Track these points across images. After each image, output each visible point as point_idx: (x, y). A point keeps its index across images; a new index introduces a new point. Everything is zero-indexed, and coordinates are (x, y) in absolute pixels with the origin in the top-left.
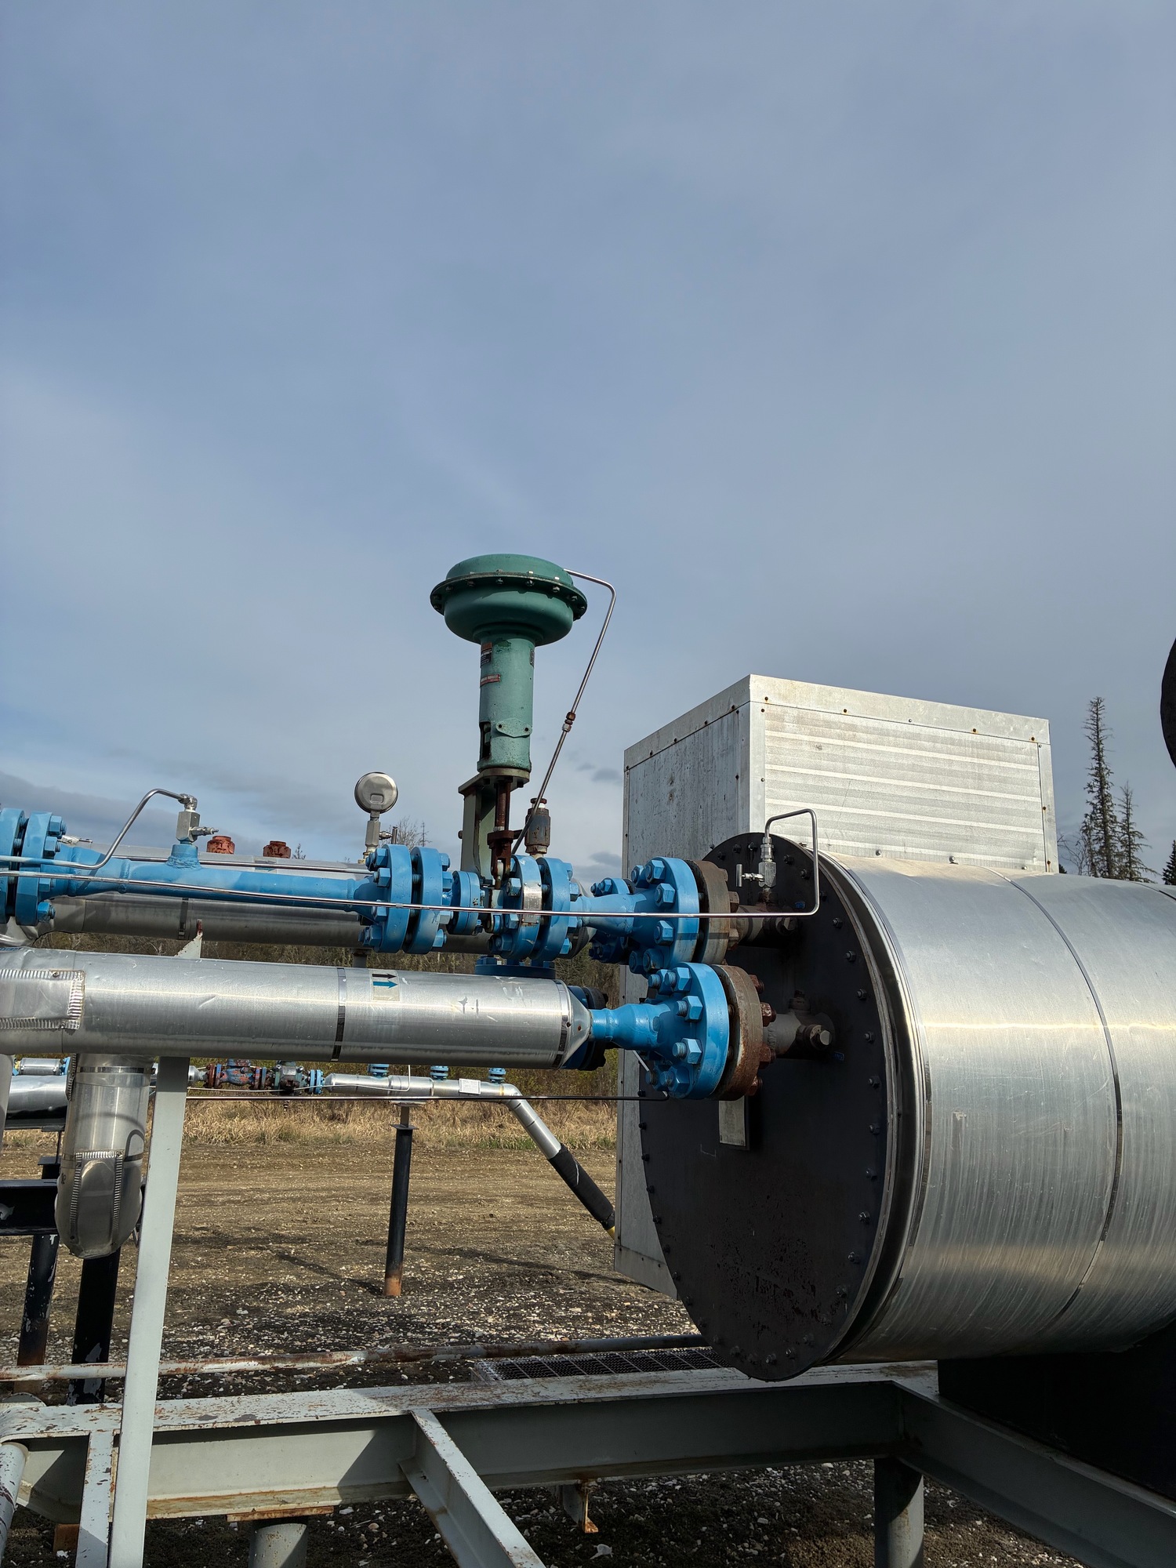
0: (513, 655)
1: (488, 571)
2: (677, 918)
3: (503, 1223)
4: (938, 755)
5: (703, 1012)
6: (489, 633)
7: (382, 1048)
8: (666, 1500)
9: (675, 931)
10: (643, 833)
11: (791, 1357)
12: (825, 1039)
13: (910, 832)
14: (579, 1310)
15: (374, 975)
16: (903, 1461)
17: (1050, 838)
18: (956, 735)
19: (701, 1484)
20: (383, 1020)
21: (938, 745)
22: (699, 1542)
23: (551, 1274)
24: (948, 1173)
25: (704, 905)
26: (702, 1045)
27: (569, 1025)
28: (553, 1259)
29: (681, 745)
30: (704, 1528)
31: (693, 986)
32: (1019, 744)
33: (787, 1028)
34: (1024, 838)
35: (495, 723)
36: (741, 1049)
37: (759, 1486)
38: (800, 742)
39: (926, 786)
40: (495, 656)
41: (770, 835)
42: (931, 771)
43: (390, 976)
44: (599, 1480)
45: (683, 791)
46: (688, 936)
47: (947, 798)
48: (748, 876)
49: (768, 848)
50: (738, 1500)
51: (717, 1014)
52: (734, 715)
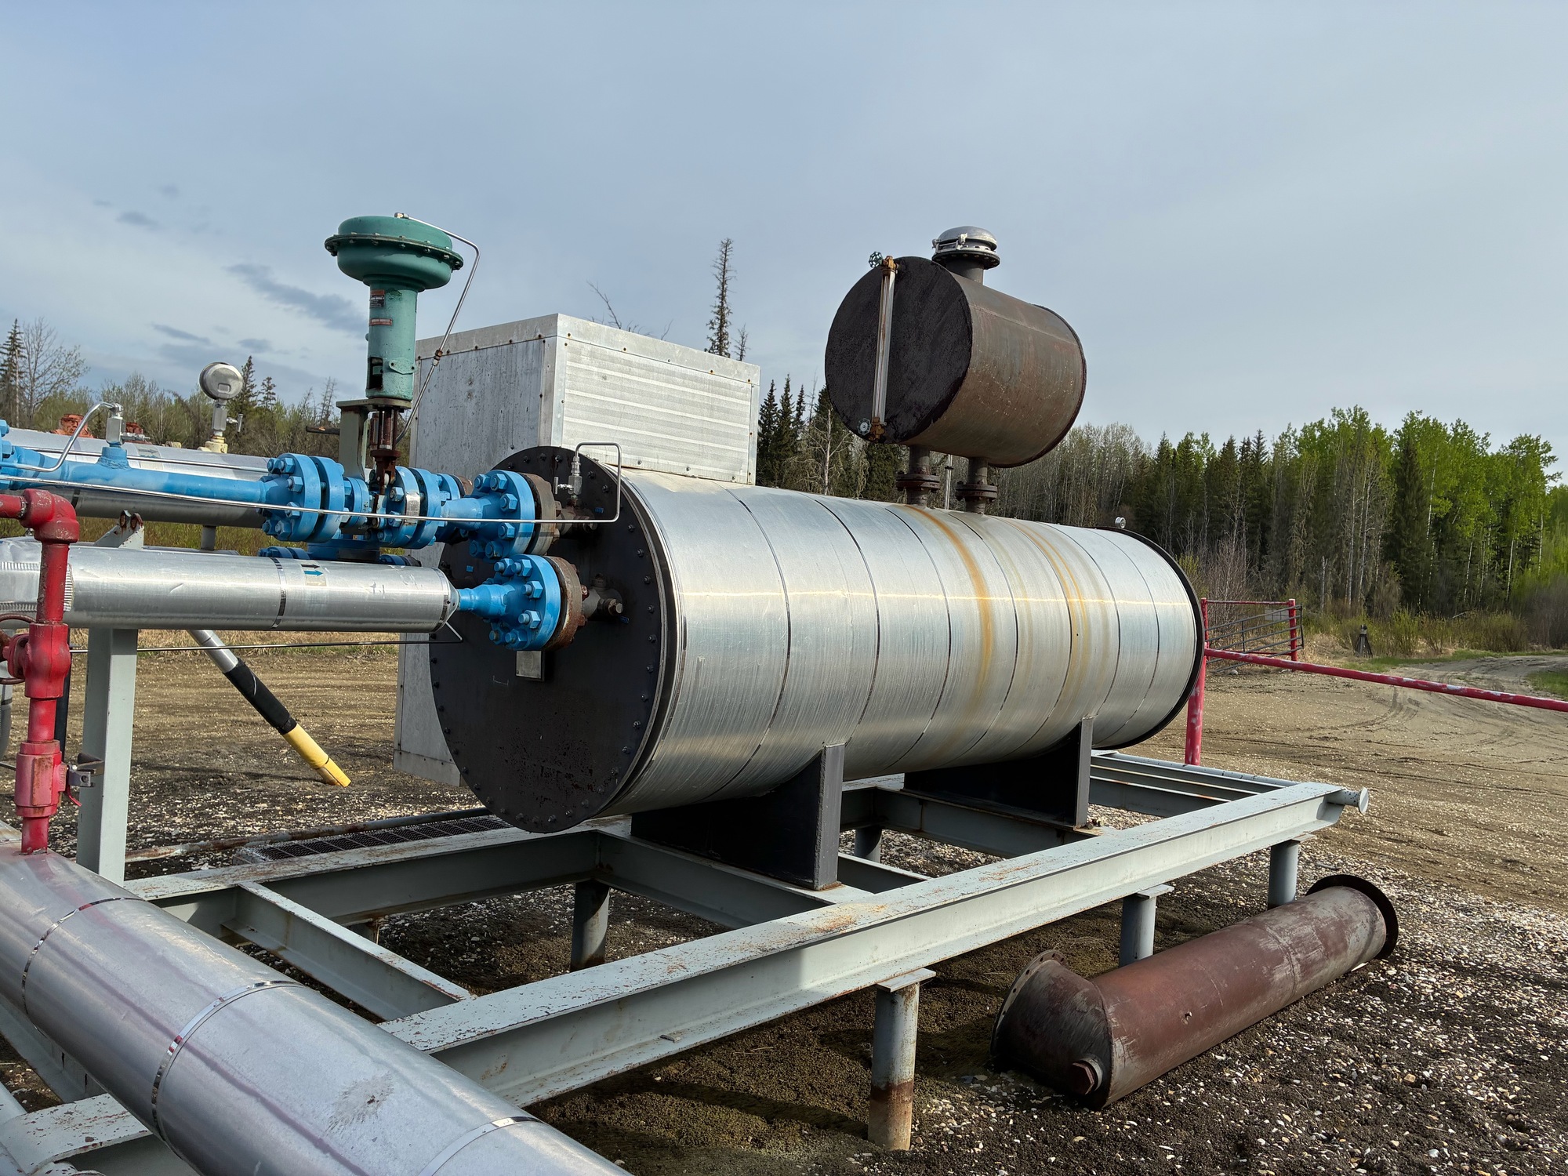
0: (404, 304)
2: (519, 523)
4: (686, 389)
5: (543, 593)
6: (382, 282)
7: (312, 621)
9: (516, 530)
12: (619, 609)
13: (662, 448)
14: (265, 805)
15: (303, 566)
17: (753, 456)
18: (699, 374)
20: (315, 600)
21: (686, 382)
23: (221, 777)
24: (690, 695)
25: (538, 515)
26: (541, 616)
27: (449, 602)
29: (484, 354)
30: (432, 950)
31: (535, 574)
32: (740, 384)
33: (594, 601)
34: (735, 455)
35: (388, 359)
36: (567, 617)
37: (470, 916)
38: (590, 372)
39: (676, 413)
40: (387, 302)
41: (580, 455)
42: (680, 401)
43: (316, 567)
44: (387, 917)
45: (482, 393)
46: (525, 535)
47: (689, 423)
48: (562, 486)
49: (577, 464)
51: (553, 593)
52: (540, 343)
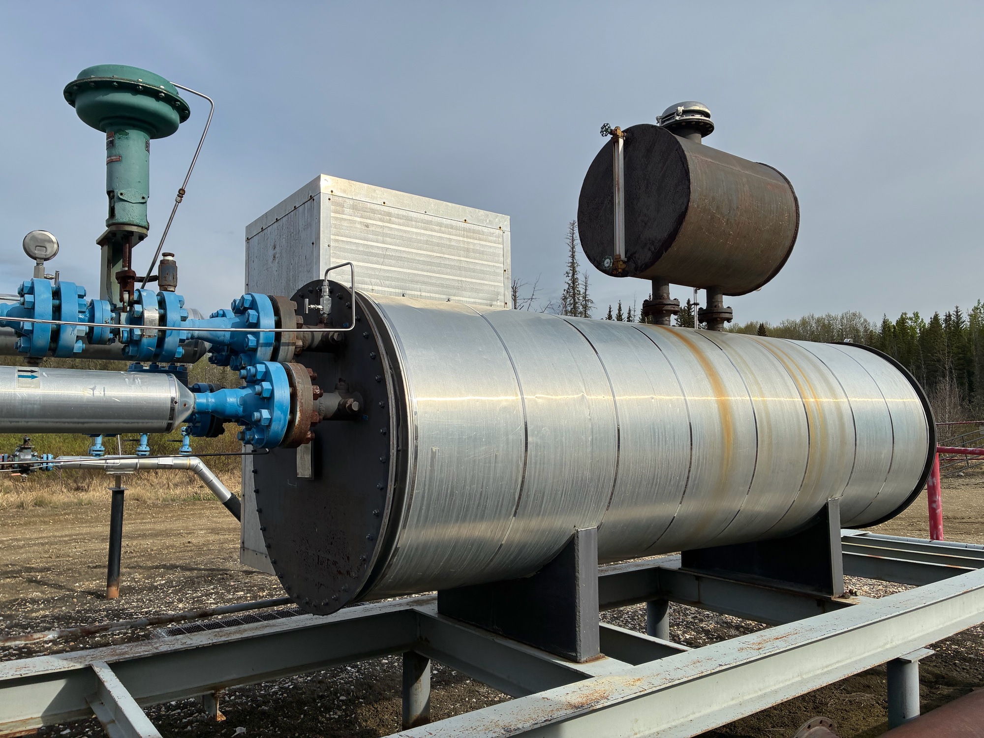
0: (131, 142)
1: (106, 76)
2: (258, 333)
3: (197, 546)
4: (443, 235)
5: (272, 392)
6: (111, 124)
7: (28, 422)
8: (283, 695)
9: (258, 341)
10: (257, 283)
11: (336, 600)
12: (355, 407)
13: (424, 283)
14: (242, 593)
15: (19, 371)
16: (417, 652)
17: (508, 289)
18: (454, 223)
19: (307, 682)
20: (25, 402)
21: (443, 229)
22: (302, 716)
23: (227, 574)
25: (278, 324)
26: (271, 413)
27: (176, 403)
28: (229, 565)
29: (280, 223)
30: (306, 708)
31: (267, 376)
32: (492, 231)
33: (332, 401)
34: (493, 289)
35: (118, 192)
36: (298, 414)
37: (342, 679)
38: (354, 222)
39: (435, 254)
40: (117, 142)
41: (328, 280)
42: (438, 245)
43: (32, 371)
44: (227, 688)
45: (281, 253)
46: (267, 345)
47: (447, 262)
48: (312, 306)
49: (326, 289)
50: (328, 688)
51: (282, 393)
52: (311, 202)
